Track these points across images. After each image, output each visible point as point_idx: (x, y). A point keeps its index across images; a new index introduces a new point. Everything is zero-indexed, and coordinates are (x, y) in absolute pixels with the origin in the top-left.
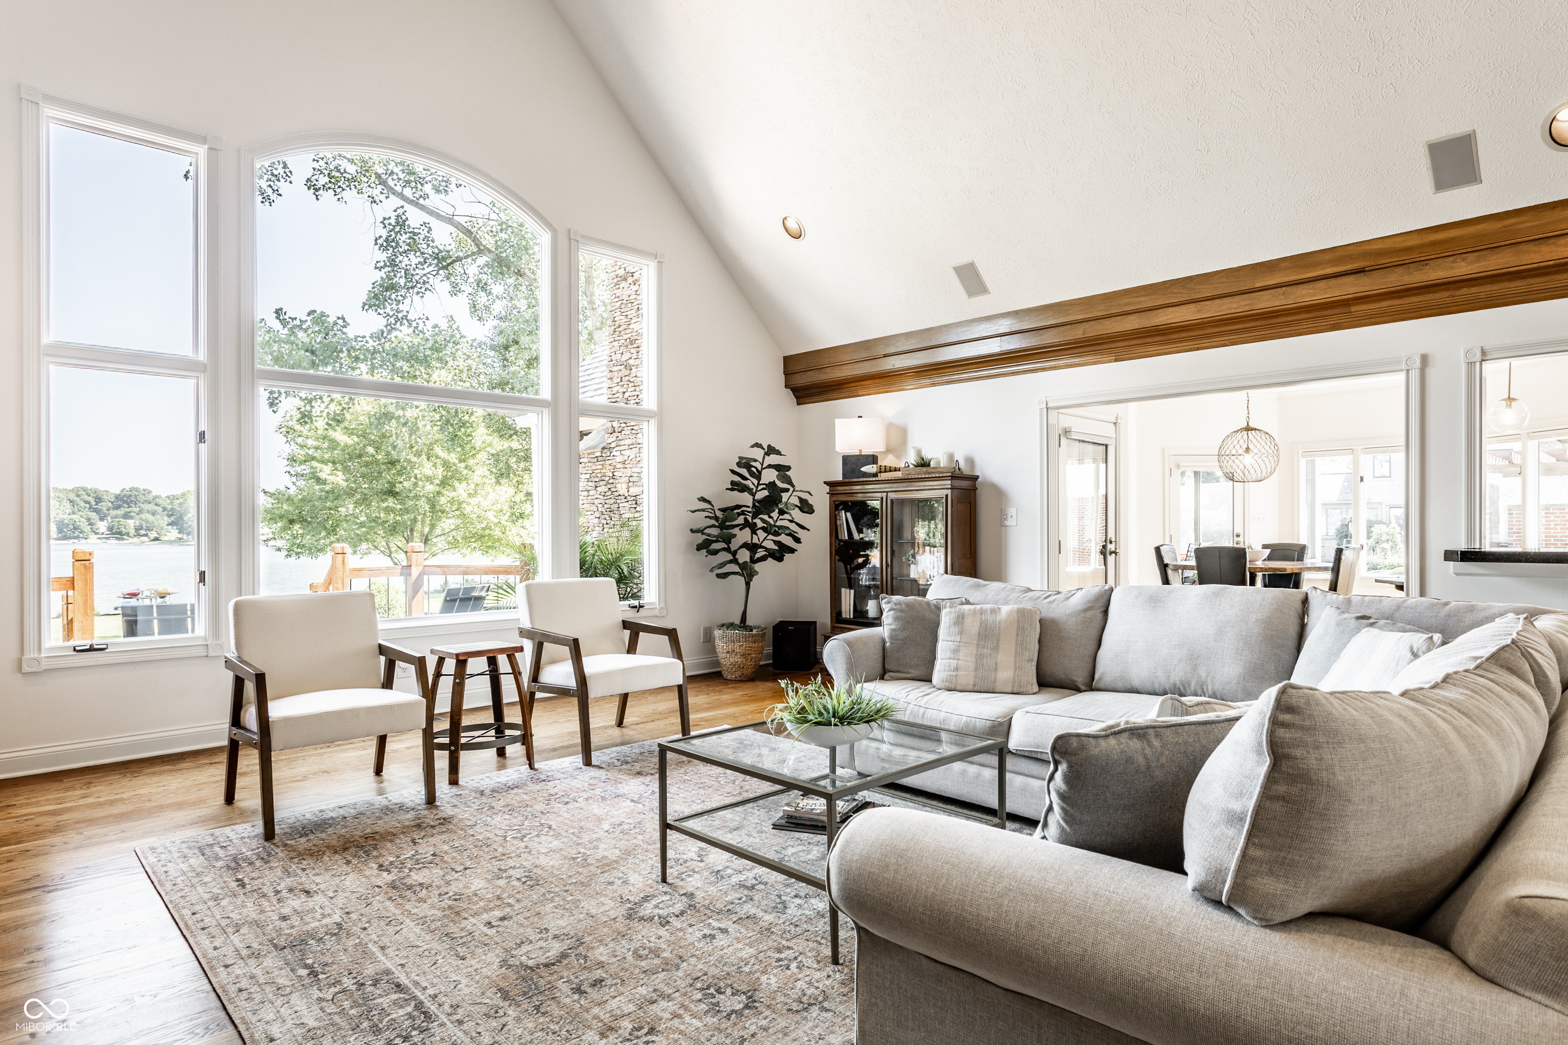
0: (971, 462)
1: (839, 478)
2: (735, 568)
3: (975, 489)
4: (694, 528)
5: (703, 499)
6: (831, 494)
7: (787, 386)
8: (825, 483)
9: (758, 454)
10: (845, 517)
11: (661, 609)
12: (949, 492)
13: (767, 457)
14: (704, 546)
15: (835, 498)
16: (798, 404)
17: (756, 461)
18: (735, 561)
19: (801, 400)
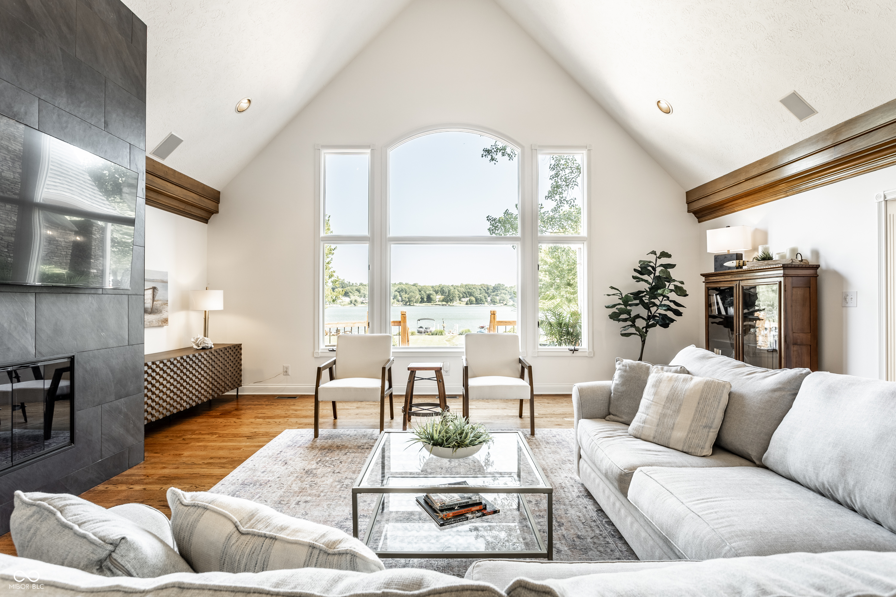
0: (816, 253)
1: (712, 270)
2: (633, 330)
3: (816, 276)
4: (607, 305)
5: (612, 288)
6: (706, 282)
7: (689, 211)
8: (701, 275)
9: (652, 258)
10: (716, 298)
11: (589, 352)
12: (782, 279)
13: (658, 260)
14: (614, 317)
15: (708, 286)
16: (699, 222)
17: (650, 262)
18: (633, 326)
19: (701, 219)
